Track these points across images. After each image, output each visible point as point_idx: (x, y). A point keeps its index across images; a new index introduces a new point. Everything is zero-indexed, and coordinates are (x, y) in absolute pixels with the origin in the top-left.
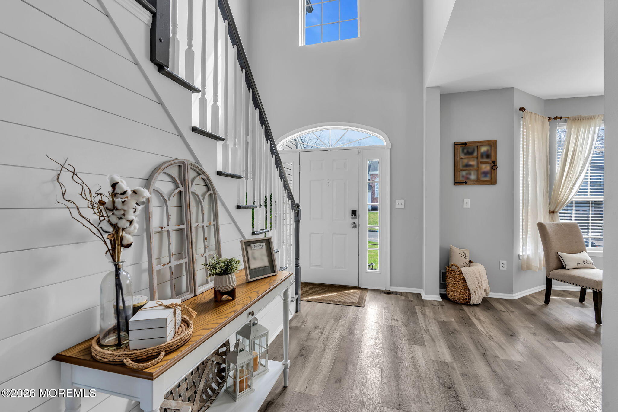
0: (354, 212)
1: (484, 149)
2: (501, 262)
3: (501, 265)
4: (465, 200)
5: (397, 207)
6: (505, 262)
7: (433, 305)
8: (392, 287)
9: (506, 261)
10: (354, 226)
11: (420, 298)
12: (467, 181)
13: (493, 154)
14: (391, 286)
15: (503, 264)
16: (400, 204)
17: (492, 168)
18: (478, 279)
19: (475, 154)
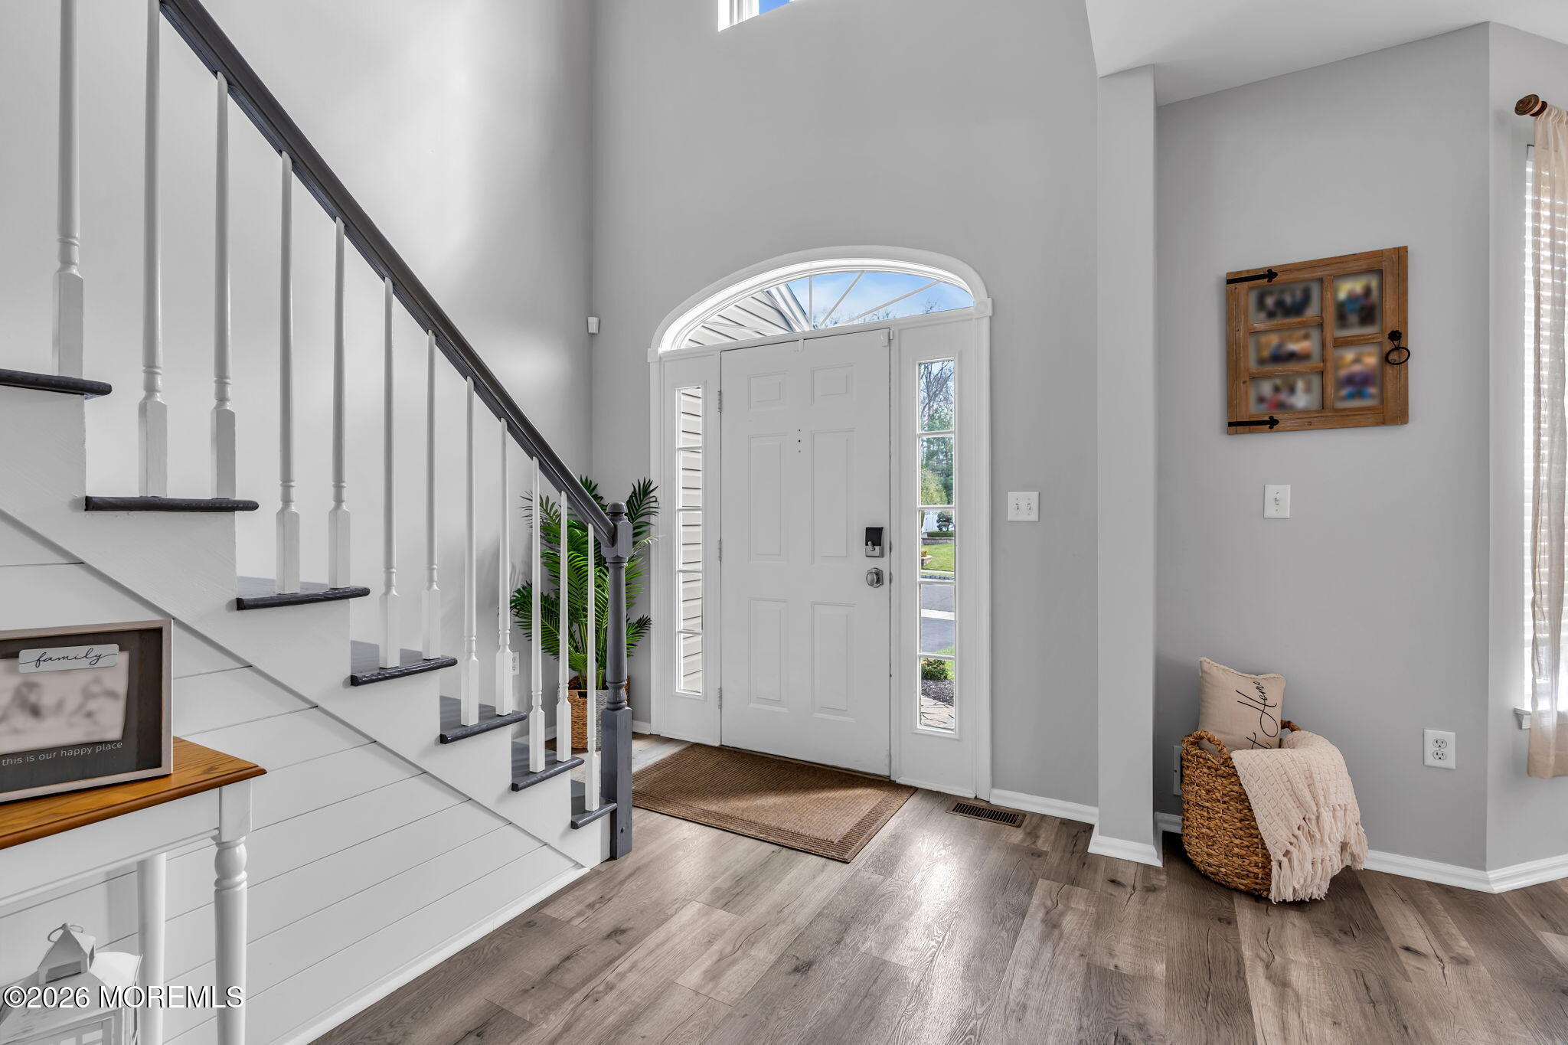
0: (874, 536)
1: (1348, 288)
2: (1431, 734)
3: (1430, 748)
4: (1271, 491)
5: (1012, 516)
6: (1450, 736)
7: (1113, 881)
8: (996, 791)
9: (1454, 734)
10: (877, 578)
11: (1080, 846)
12: (1276, 417)
13: (1389, 305)
14: (994, 785)
15: (1440, 743)
16: (1022, 505)
17: (1386, 359)
18: (1300, 804)
19: (1312, 311)
